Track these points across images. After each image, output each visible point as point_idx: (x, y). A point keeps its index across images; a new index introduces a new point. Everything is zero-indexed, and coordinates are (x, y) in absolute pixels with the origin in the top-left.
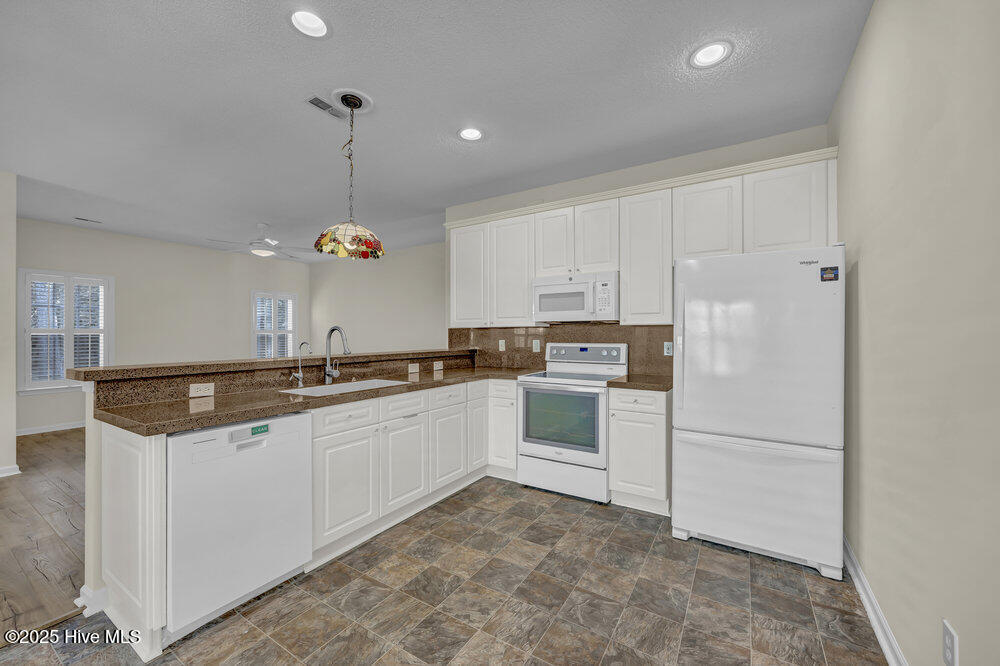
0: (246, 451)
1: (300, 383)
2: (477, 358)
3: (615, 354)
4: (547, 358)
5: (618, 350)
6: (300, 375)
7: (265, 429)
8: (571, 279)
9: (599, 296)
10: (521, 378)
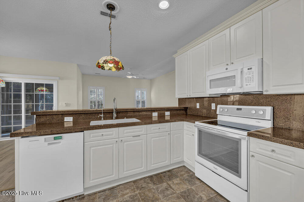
0: (50, 146)
1: (102, 119)
2: (188, 110)
3: (262, 113)
4: (218, 113)
5: (264, 112)
6: (102, 116)
7: (61, 138)
8: (227, 69)
9: (245, 76)
10: (197, 123)
